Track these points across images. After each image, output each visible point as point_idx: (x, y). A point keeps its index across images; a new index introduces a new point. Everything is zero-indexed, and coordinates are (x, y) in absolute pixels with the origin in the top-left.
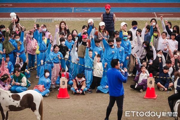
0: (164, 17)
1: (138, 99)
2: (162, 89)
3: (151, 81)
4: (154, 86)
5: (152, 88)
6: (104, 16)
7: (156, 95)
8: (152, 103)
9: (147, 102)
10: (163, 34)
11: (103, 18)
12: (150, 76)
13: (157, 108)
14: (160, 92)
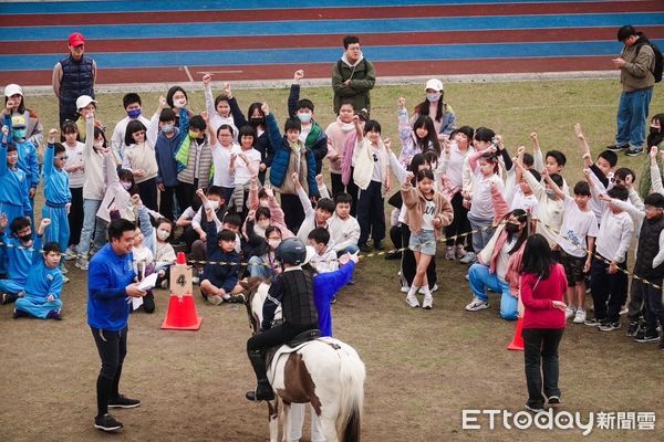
0: (214, 78)
1: (146, 332)
2: (217, 300)
3: (182, 277)
4: (191, 291)
5: (185, 298)
6: (67, 67)
7: (200, 319)
8: (188, 344)
9: (171, 340)
10: (222, 131)
11: (62, 73)
12: (180, 261)
13: (204, 358)
14: (211, 308)
